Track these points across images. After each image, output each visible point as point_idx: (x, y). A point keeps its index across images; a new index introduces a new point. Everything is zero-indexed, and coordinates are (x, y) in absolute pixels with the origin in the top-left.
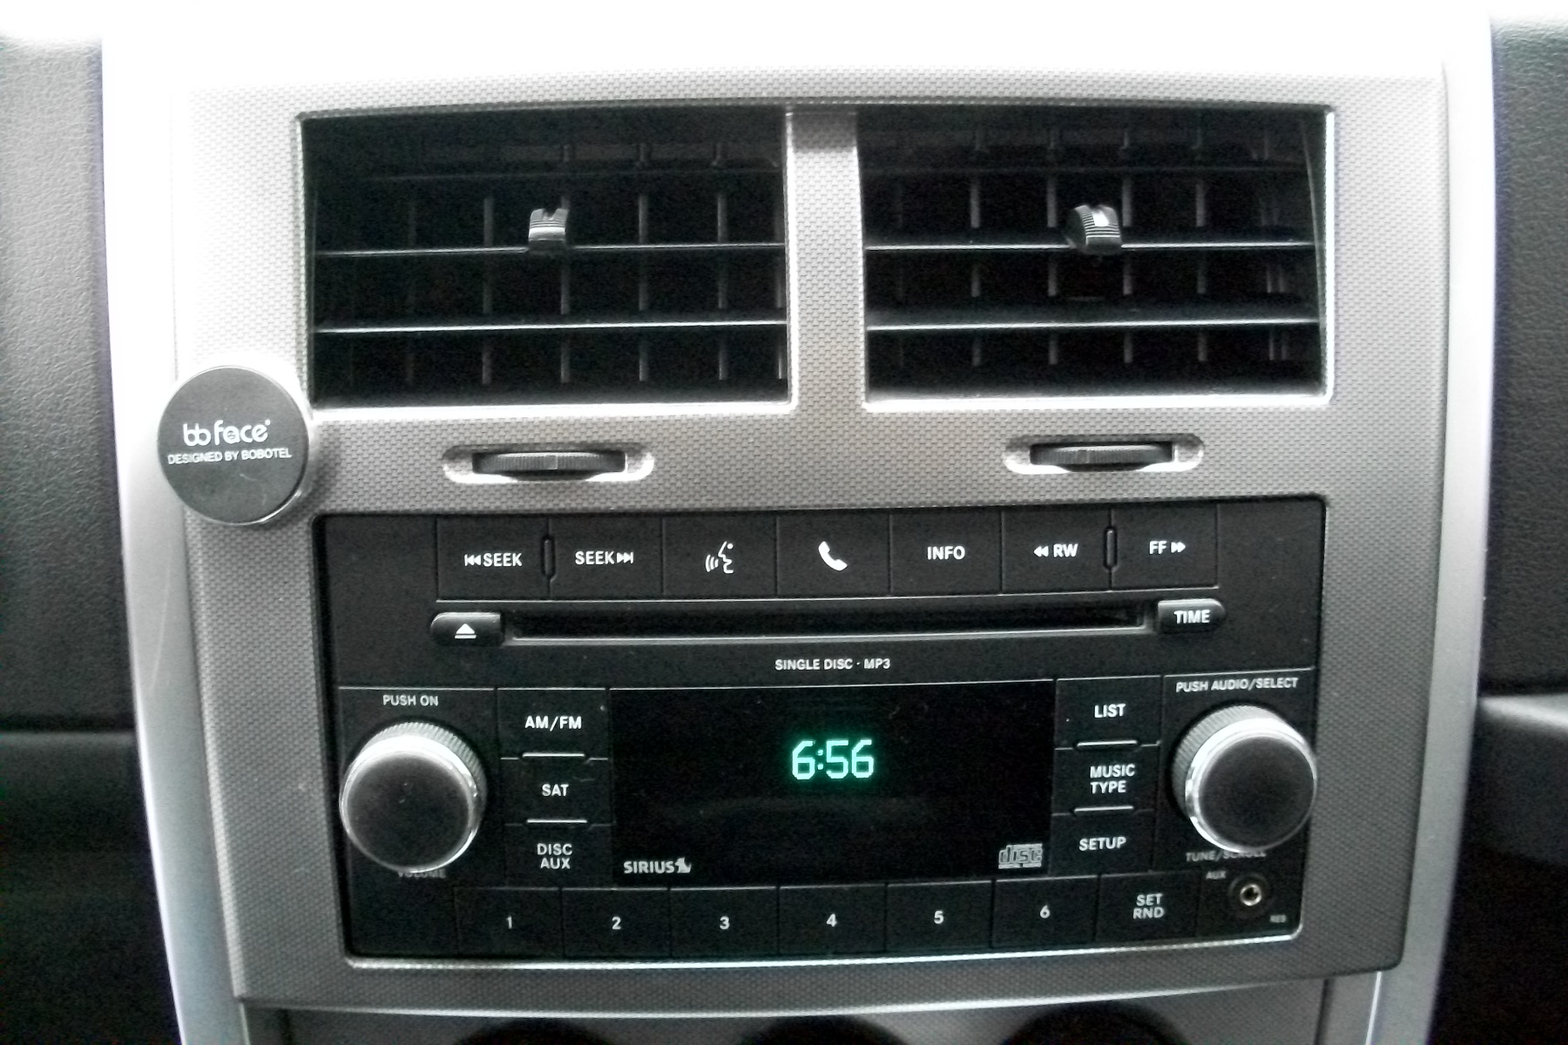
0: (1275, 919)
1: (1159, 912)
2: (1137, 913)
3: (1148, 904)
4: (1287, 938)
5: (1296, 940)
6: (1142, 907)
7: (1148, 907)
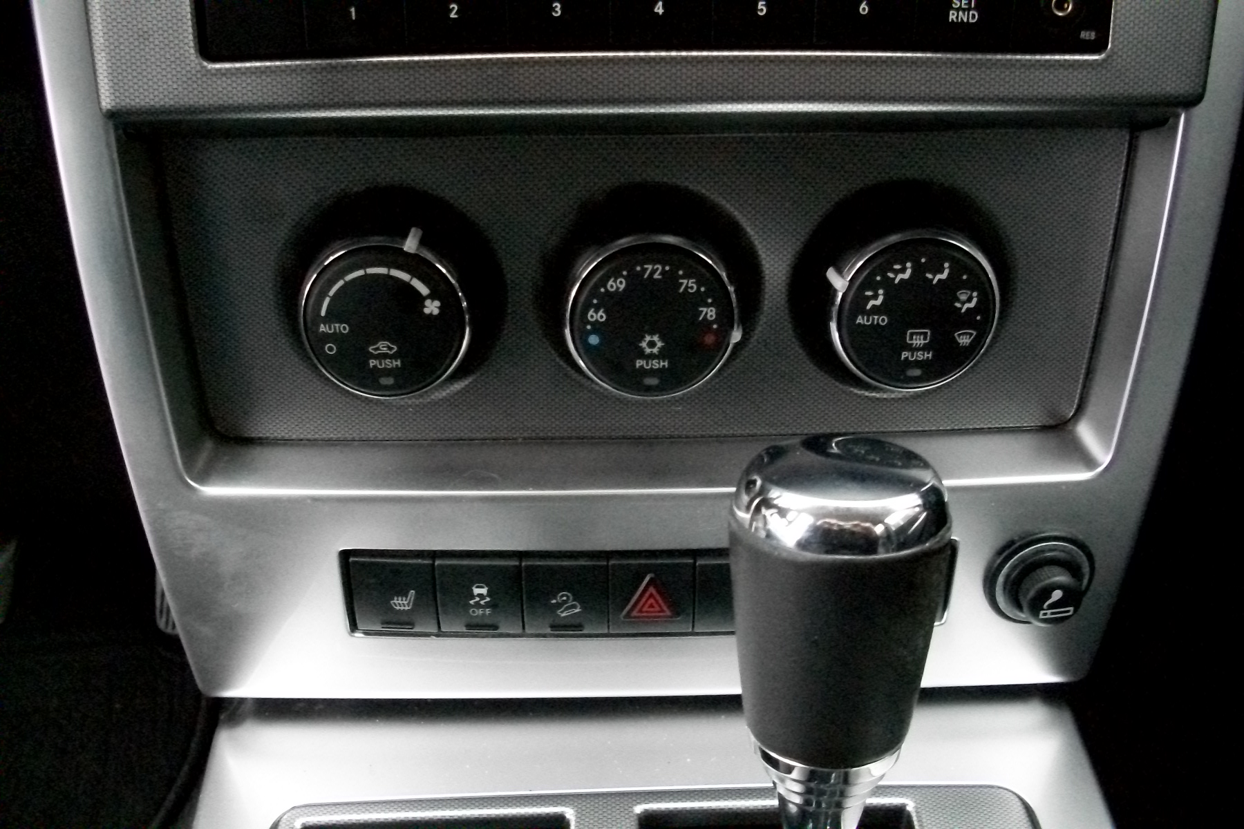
0: (1085, 35)
1: (974, 16)
2: (952, 16)
3: (963, 6)
4: (1096, 57)
5: (1104, 60)
6: (958, 10)
7: (964, 10)
